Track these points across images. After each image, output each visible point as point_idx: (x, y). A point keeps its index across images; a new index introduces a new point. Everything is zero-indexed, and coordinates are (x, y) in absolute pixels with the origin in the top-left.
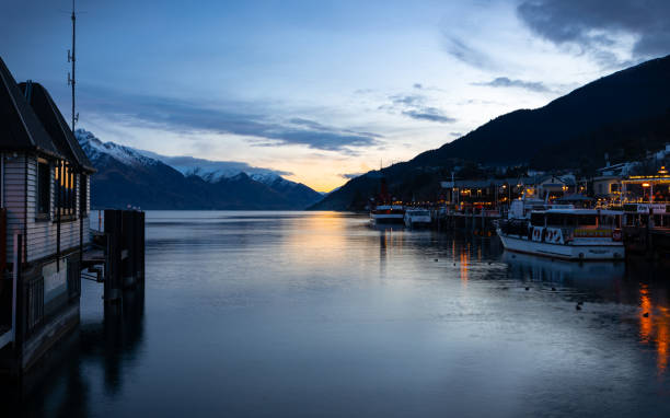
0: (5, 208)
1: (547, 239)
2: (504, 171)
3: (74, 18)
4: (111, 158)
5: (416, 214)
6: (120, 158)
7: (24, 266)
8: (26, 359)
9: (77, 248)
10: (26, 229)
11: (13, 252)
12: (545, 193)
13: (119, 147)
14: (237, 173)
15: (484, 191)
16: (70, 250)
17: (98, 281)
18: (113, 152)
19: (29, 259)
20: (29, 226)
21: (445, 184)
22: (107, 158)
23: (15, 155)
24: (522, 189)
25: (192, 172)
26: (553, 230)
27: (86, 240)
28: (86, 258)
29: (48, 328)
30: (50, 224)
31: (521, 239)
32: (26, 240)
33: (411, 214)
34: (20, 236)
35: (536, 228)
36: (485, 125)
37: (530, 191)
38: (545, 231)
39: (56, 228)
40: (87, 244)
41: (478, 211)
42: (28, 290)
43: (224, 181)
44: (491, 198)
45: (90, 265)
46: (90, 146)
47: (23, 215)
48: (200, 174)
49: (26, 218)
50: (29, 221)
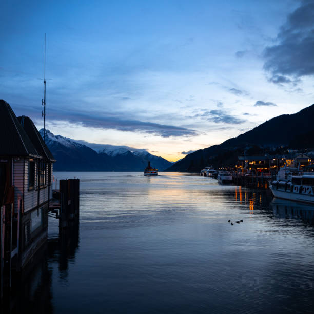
0: (14, 185)
1: (303, 192)
2: (274, 149)
3: (45, 82)
4: (59, 143)
5: (225, 175)
6: (64, 144)
7: (23, 214)
8: (23, 261)
9: (47, 202)
10: (24, 196)
11: (17, 208)
12: (298, 163)
13: (63, 138)
14: (126, 151)
15: (263, 162)
16: (44, 203)
17: (57, 218)
18: (60, 140)
19: (25, 211)
20: (25, 194)
21: (241, 158)
22: (57, 144)
23: (19, 159)
24: (284, 161)
25: (102, 151)
26: (307, 187)
27: (51, 197)
28: (51, 206)
29: (33, 245)
30: (35, 191)
31: (285, 191)
32: (24, 201)
33: (221, 175)
34: (21, 200)
35: (295, 186)
36: (263, 124)
37: (289, 162)
38: (301, 187)
39: (37, 193)
40: (51, 199)
41: (259, 174)
42: (24, 227)
43: (118, 155)
44: (267, 166)
45: (52, 210)
46: (48, 138)
47: (22, 189)
48: (106, 152)
49: (24, 190)
50: (25, 192)
